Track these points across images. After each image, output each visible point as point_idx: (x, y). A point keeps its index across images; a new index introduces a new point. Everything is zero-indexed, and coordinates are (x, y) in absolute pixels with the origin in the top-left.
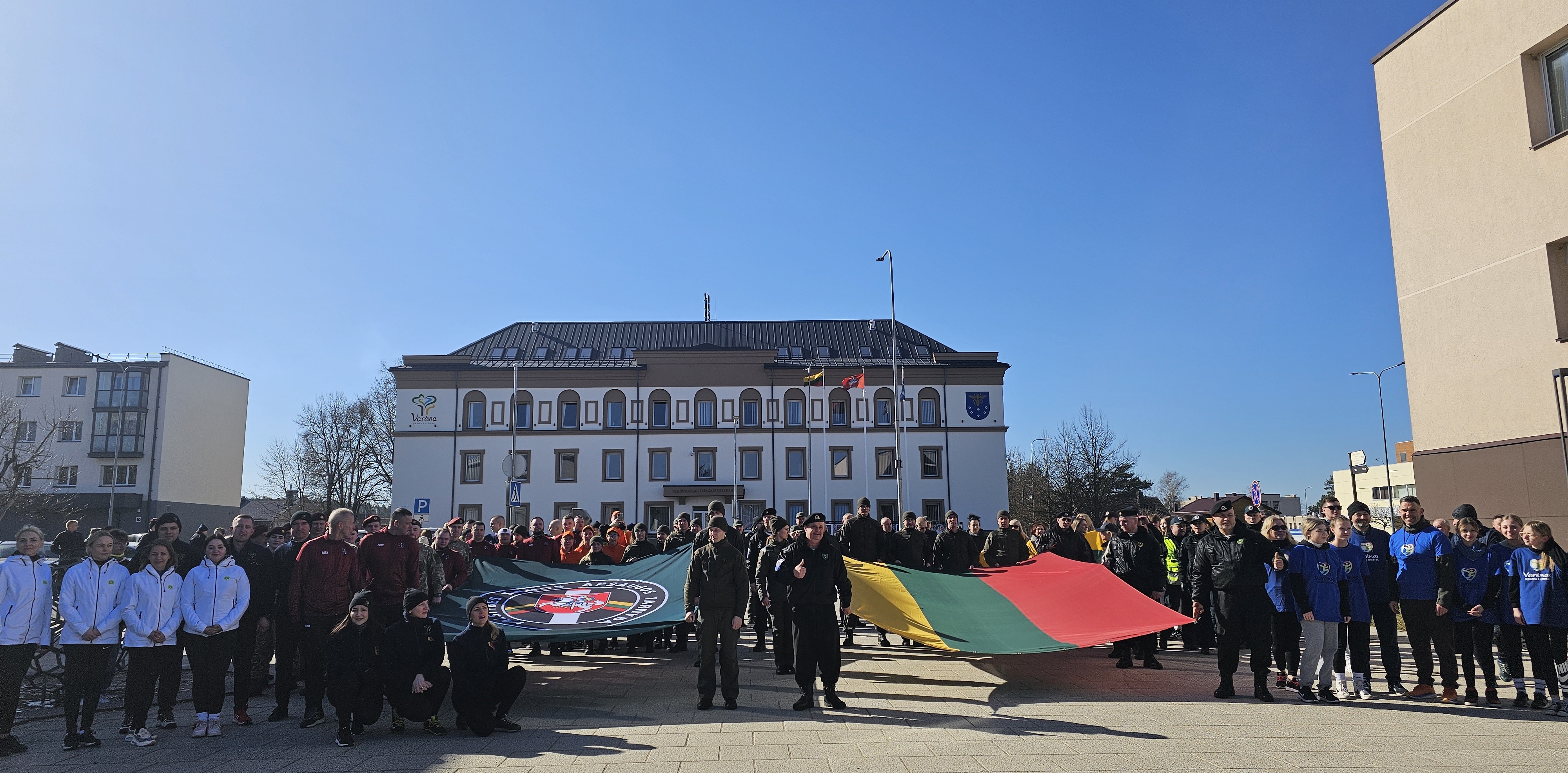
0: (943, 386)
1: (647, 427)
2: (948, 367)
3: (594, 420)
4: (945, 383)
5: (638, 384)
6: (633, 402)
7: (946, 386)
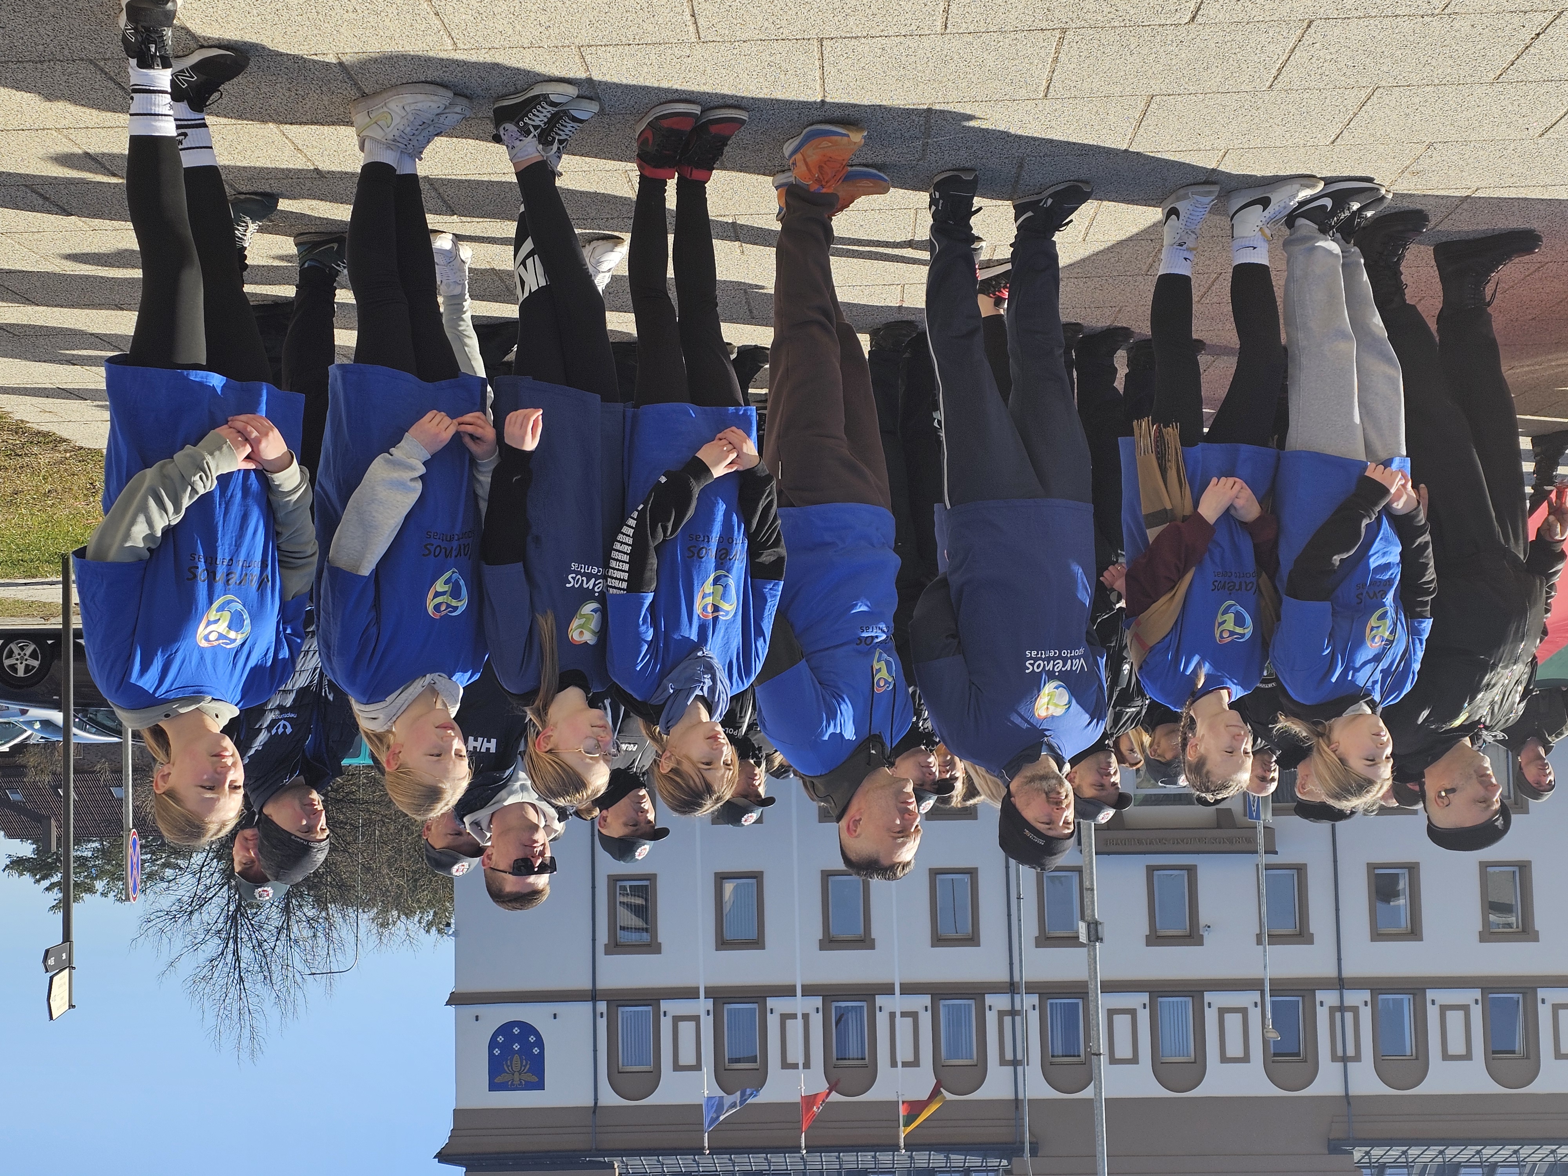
0: (599, 1105)
1: (1320, 995)
2: (589, 1152)
3: (1449, 1014)
4: (594, 1112)
5: (1349, 1103)
6: (1357, 1058)
7: (592, 1104)
